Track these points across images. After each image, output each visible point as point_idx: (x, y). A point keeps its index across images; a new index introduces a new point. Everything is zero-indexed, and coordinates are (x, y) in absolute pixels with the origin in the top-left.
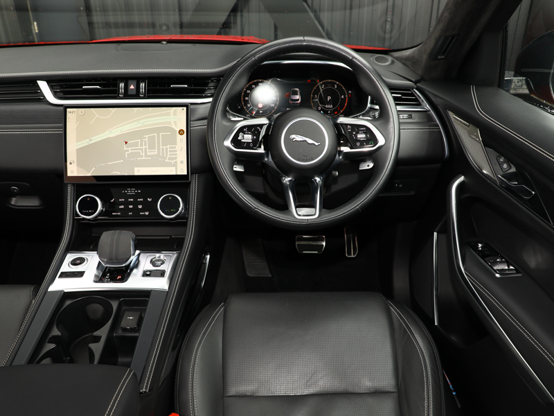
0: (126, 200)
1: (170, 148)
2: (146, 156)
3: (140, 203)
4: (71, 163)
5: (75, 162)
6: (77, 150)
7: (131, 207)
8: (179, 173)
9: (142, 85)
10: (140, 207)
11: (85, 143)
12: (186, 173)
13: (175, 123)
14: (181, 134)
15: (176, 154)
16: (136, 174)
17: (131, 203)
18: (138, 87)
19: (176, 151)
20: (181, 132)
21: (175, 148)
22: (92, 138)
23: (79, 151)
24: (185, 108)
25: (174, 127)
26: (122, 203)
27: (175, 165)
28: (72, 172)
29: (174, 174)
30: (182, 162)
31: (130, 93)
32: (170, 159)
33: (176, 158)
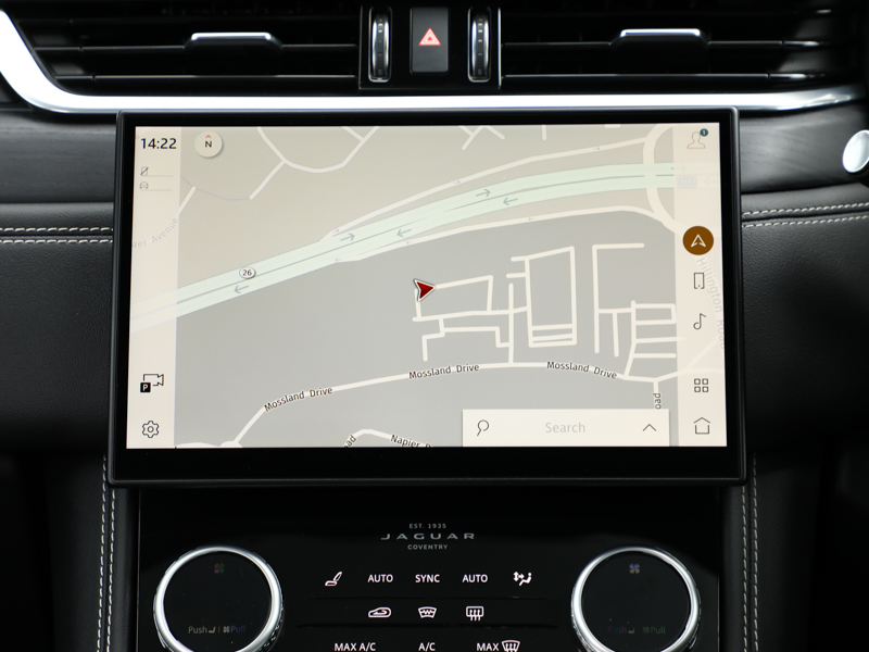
0: (404, 578)
1: (641, 314)
2: (523, 352)
3: (475, 595)
4: (145, 388)
5: (170, 380)
6: (180, 320)
7: (428, 612)
8: (687, 439)
9: (480, 31)
10: (475, 614)
11: (221, 288)
12: (722, 442)
13: (666, 196)
14: (698, 251)
15: (672, 347)
16: (471, 440)
17: (427, 595)
18: (458, 41)
19: (671, 331)
20: (696, 240)
21: (667, 314)
22: (257, 267)
23: (192, 328)
24: (714, 128)
25: (658, 213)
26: (380, 596)
27: (665, 399)
28: (151, 428)
29: (660, 439)
30: (701, 385)
31: (418, 65)
32: (639, 367)
33: (671, 365)
